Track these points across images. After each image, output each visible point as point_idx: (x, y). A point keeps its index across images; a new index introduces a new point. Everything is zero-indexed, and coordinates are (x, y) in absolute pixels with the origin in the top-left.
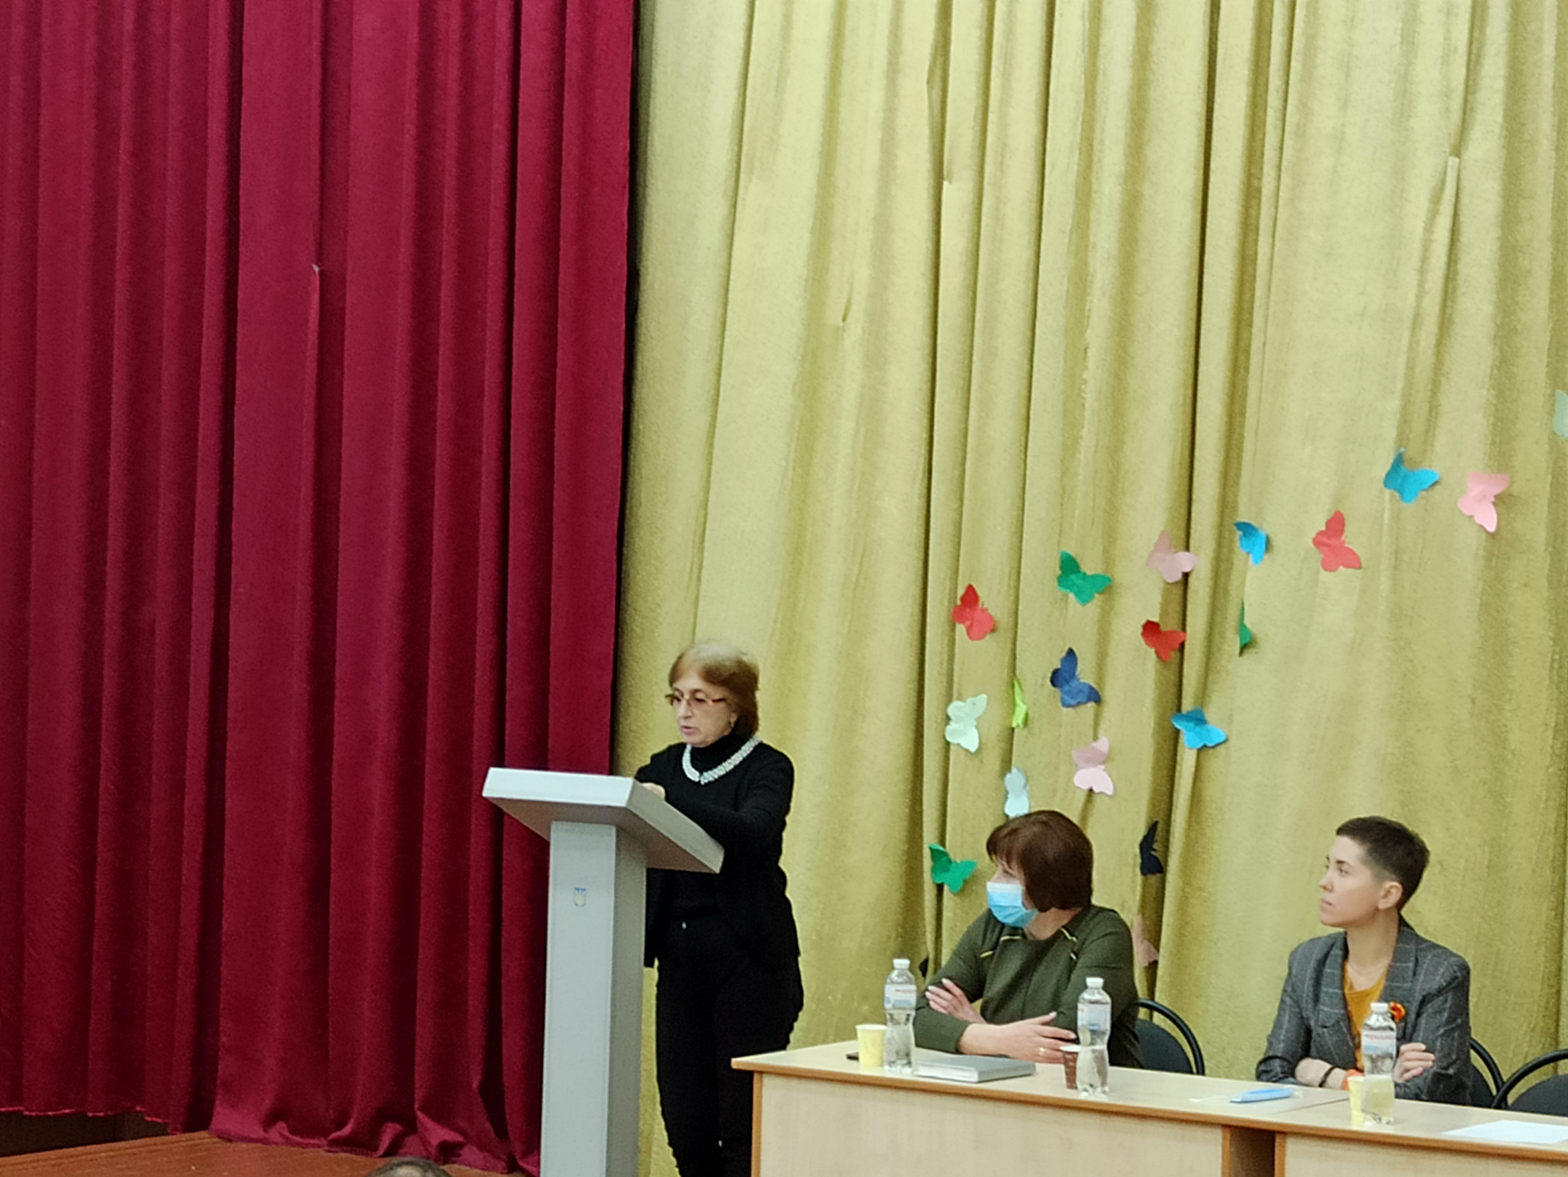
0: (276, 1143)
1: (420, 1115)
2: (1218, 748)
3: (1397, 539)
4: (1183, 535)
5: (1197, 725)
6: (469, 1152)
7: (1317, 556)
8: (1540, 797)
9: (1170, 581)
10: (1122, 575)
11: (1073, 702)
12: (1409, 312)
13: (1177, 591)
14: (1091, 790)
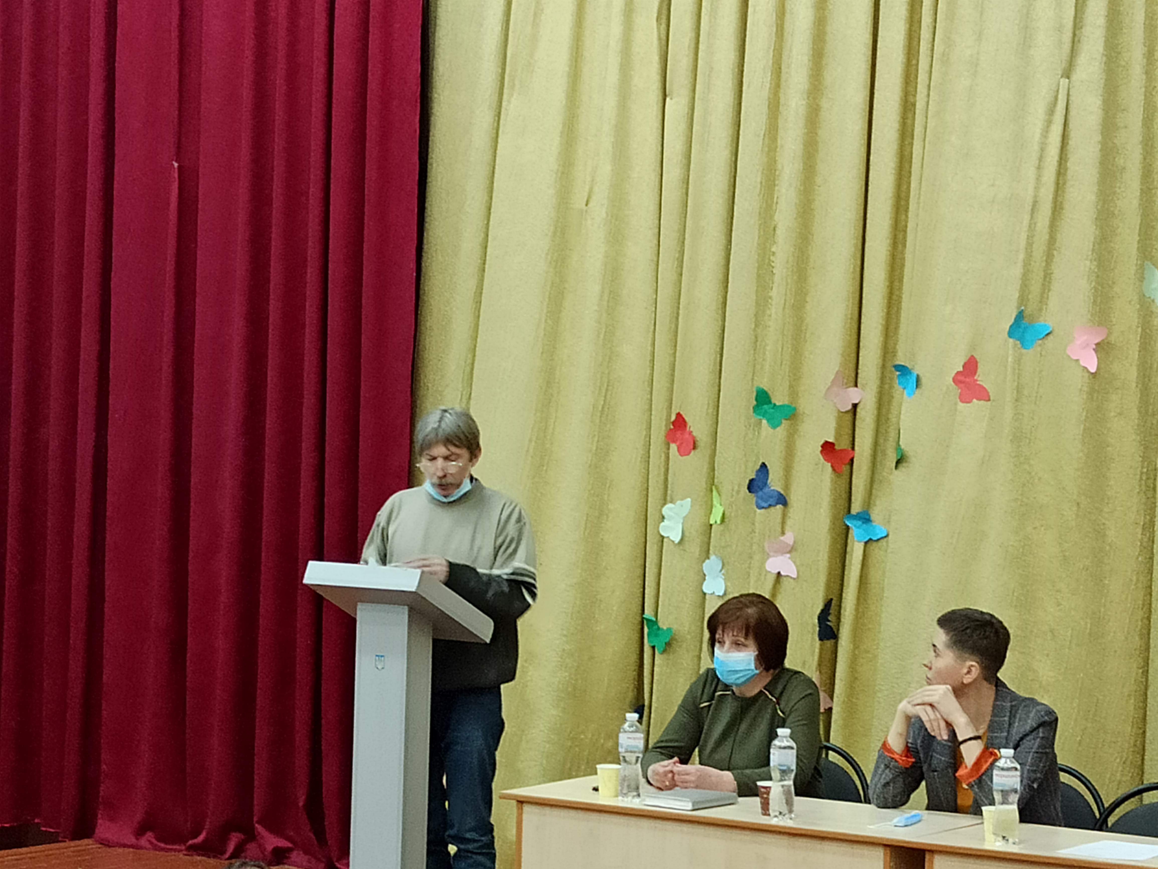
0: (146, 848)
1: (257, 825)
2: (881, 541)
3: (1018, 378)
4: (852, 375)
5: (863, 523)
6: (296, 856)
7: (955, 391)
9: (843, 411)
10: (804, 405)
11: (765, 505)
12: (1029, 200)
13: (849, 417)
14: (779, 573)
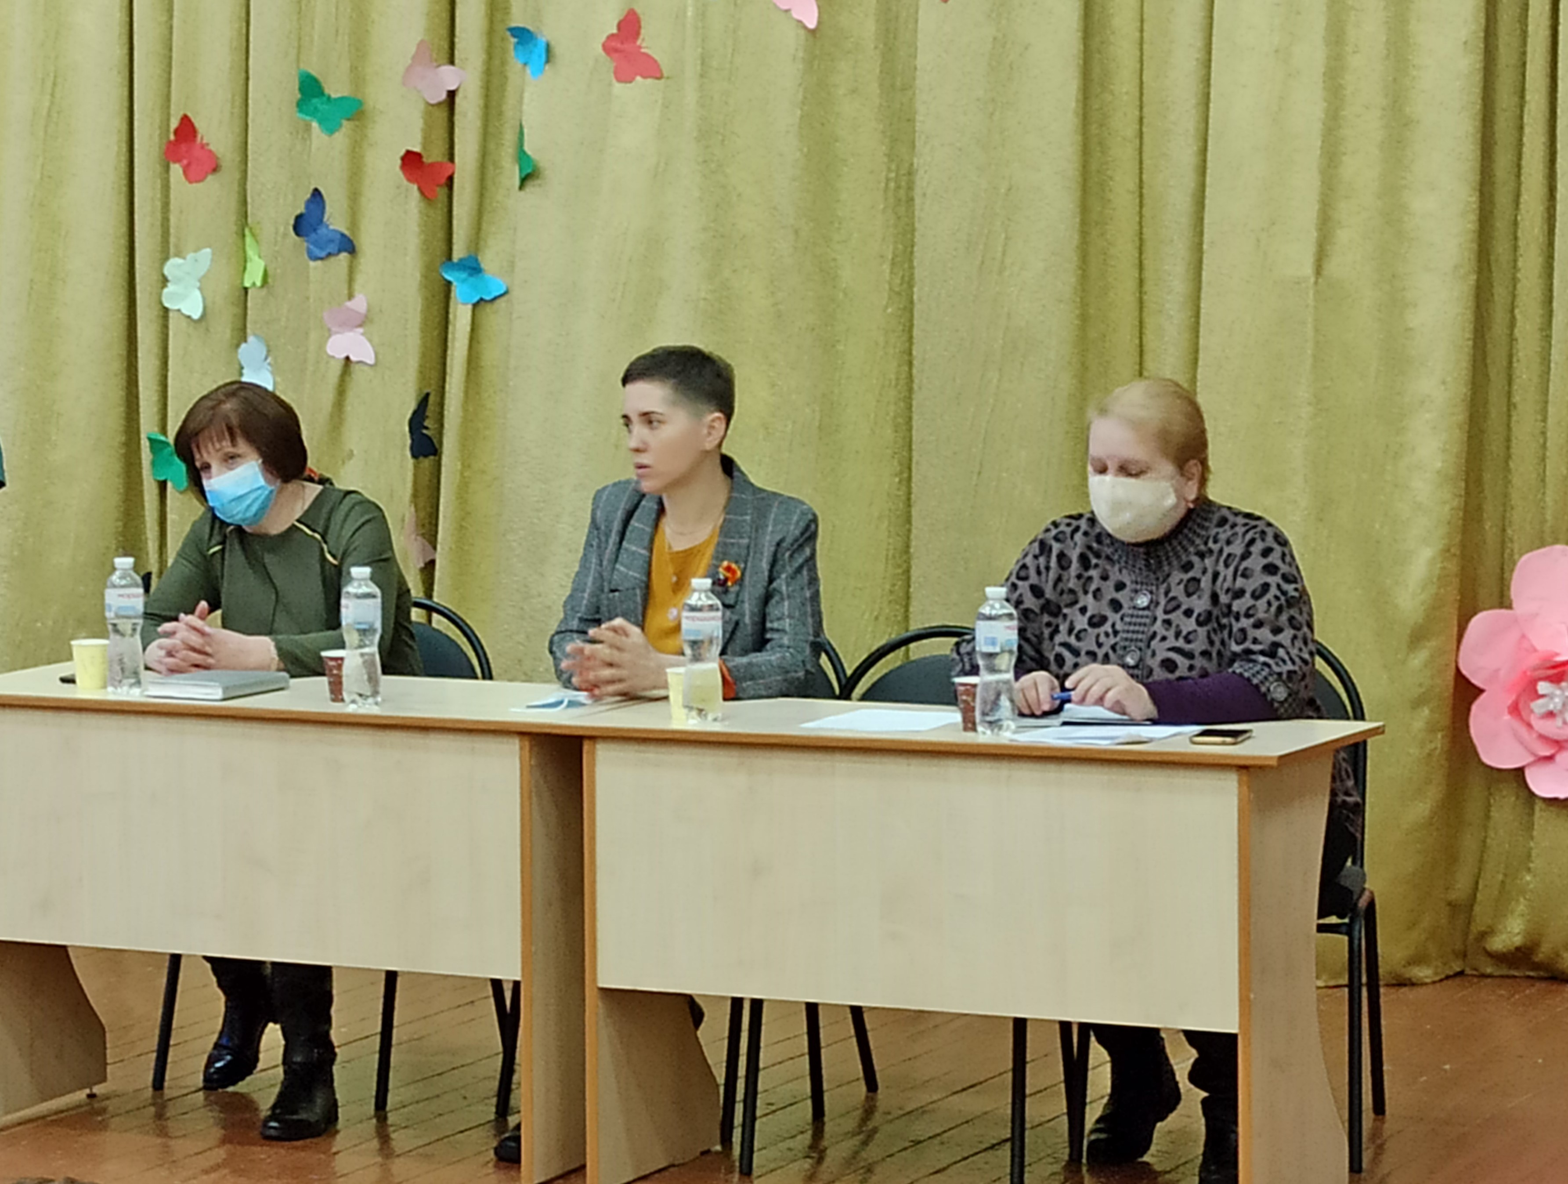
2: (498, 301)
4: (446, 45)
5: (471, 275)
7: (608, 65)
8: (877, 344)
9: (433, 101)
10: (375, 96)
11: (323, 254)
13: (443, 114)
14: (347, 358)
